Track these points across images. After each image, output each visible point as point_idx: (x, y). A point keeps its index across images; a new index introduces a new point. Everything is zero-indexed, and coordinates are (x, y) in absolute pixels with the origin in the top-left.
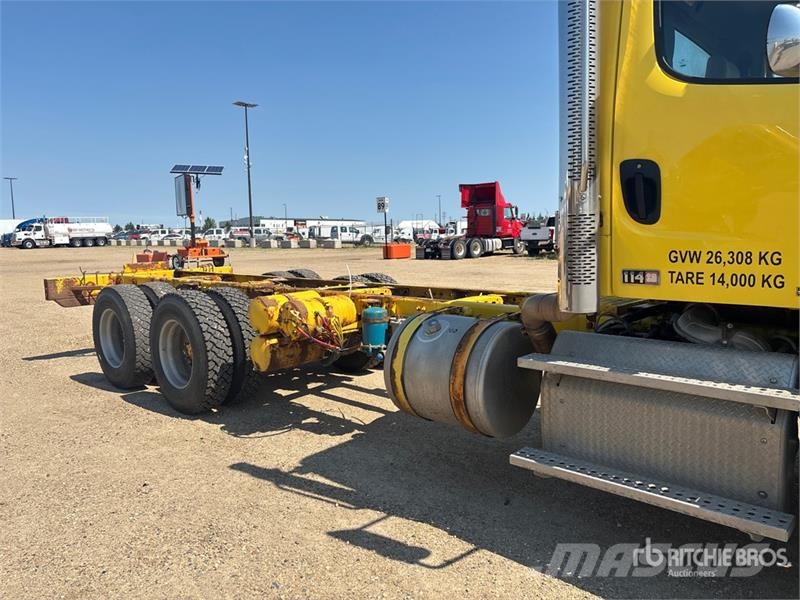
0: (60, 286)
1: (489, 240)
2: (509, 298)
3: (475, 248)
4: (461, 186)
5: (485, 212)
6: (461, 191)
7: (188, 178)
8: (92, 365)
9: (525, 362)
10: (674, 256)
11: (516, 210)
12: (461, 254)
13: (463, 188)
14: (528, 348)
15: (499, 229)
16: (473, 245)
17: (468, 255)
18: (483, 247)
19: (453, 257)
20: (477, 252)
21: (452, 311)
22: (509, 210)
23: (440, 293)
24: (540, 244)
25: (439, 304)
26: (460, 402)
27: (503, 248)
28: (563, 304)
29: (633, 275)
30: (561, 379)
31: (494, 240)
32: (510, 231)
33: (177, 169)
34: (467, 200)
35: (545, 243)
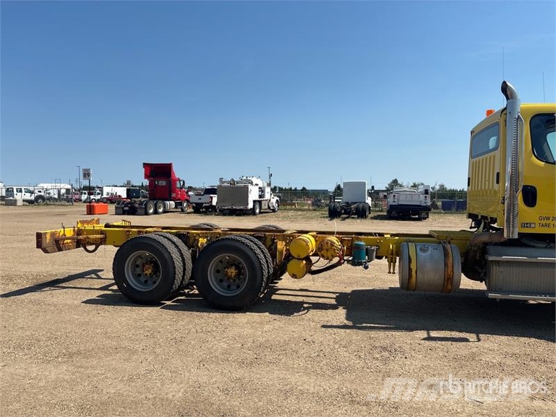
1: (168, 202)
3: (160, 208)
4: (144, 164)
5: (163, 183)
6: (144, 167)
10: (541, 218)
11: (184, 182)
12: (151, 211)
13: (145, 165)
15: (174, 195)
16: (158, 205)
17: (156, 212)
18: (164, 207)
19: (147, 214)
20: (161, 210)
22: (178, 182)
24: (204, 205)
27: (176, 207)
31: (171, 202)
32: (179, 196)
34: (148, 174)
35: (207, 205)
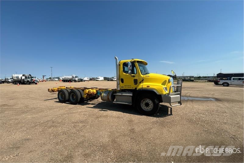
0: (50, 89)
2: (112, 89)
7: (44, 76)
8: (58, 100)
9: (114, 94)
10: (125, 86)
14: (114, 93)
21: (107, 91)
23: (105, 89)
25: (105, 90)
26: (108, 99)
28: (117, 89)
29: (122, 87)
30: (117, 95)
33: (43, 76)
